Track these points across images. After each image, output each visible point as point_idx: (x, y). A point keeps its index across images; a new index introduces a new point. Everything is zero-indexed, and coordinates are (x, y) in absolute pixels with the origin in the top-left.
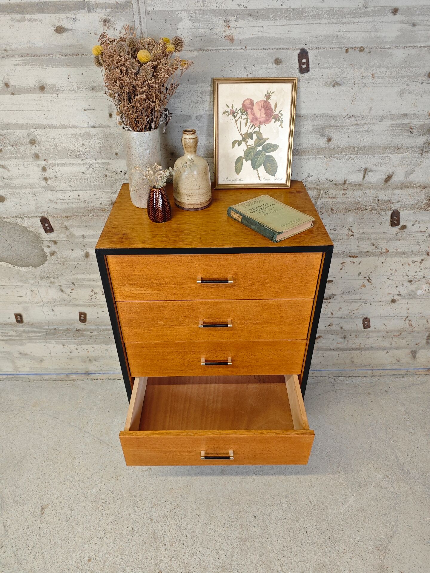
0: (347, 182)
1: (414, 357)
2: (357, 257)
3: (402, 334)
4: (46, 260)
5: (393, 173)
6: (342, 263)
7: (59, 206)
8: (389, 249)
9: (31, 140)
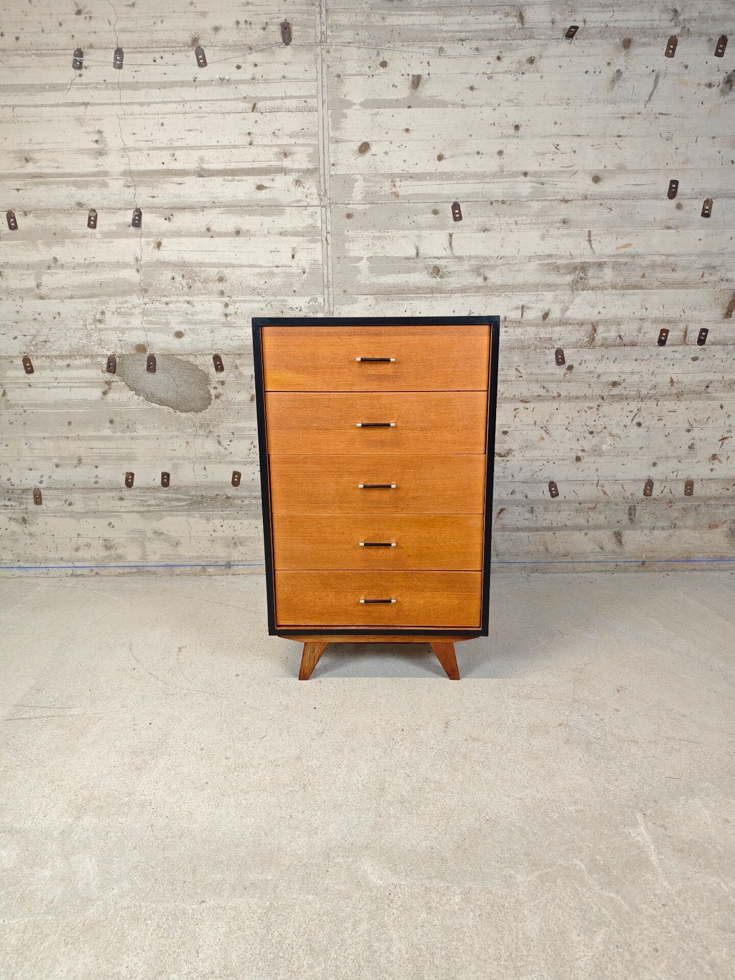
0: (507, 320)
1: (620, 542)
2: (529, 402)
3: (598, 505)
4: (210, 404)
5: (549, 310)
6: (515, 410)
7: (233, 343)
8: (561, 393)
9: (220, 277)
